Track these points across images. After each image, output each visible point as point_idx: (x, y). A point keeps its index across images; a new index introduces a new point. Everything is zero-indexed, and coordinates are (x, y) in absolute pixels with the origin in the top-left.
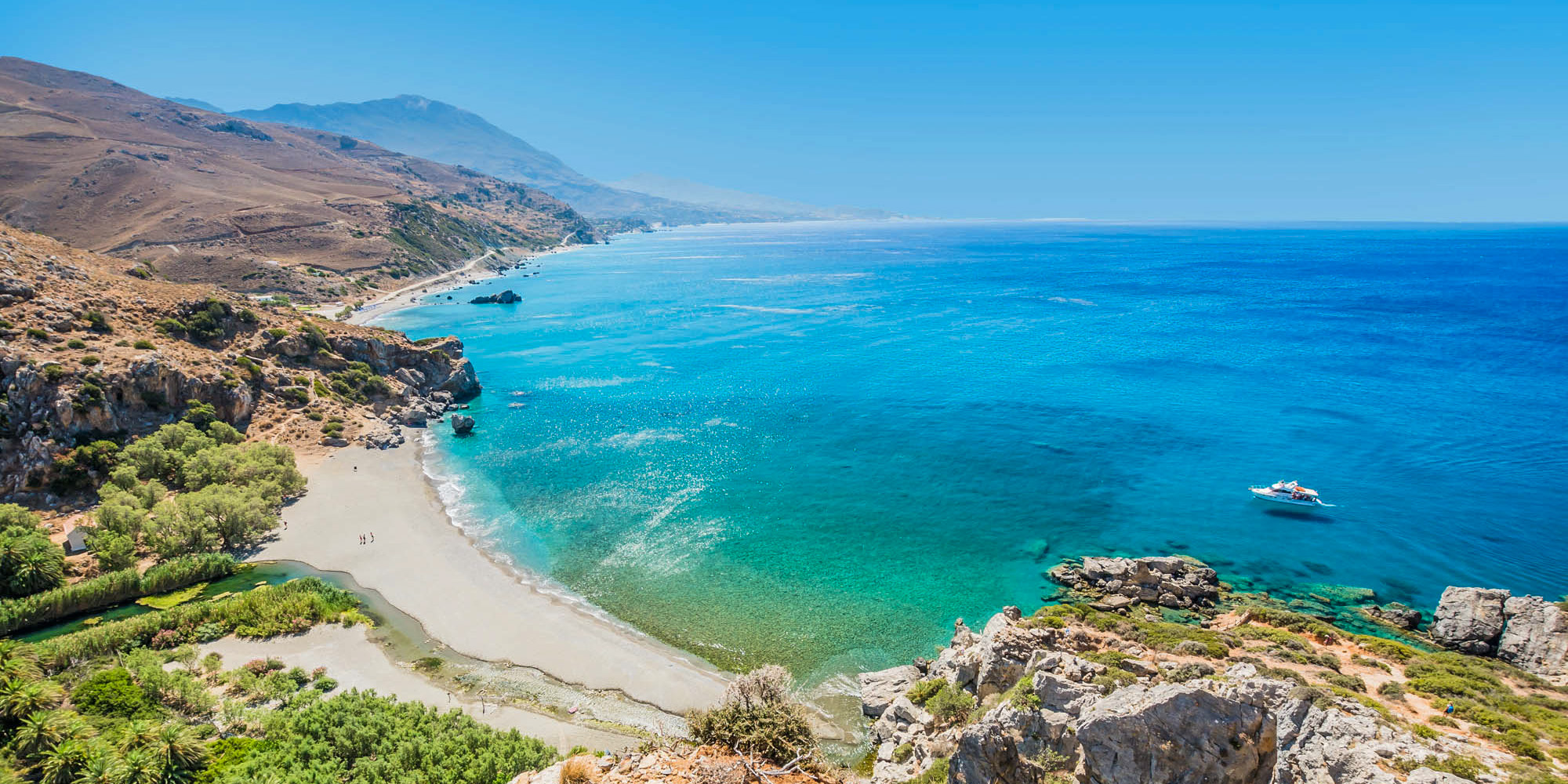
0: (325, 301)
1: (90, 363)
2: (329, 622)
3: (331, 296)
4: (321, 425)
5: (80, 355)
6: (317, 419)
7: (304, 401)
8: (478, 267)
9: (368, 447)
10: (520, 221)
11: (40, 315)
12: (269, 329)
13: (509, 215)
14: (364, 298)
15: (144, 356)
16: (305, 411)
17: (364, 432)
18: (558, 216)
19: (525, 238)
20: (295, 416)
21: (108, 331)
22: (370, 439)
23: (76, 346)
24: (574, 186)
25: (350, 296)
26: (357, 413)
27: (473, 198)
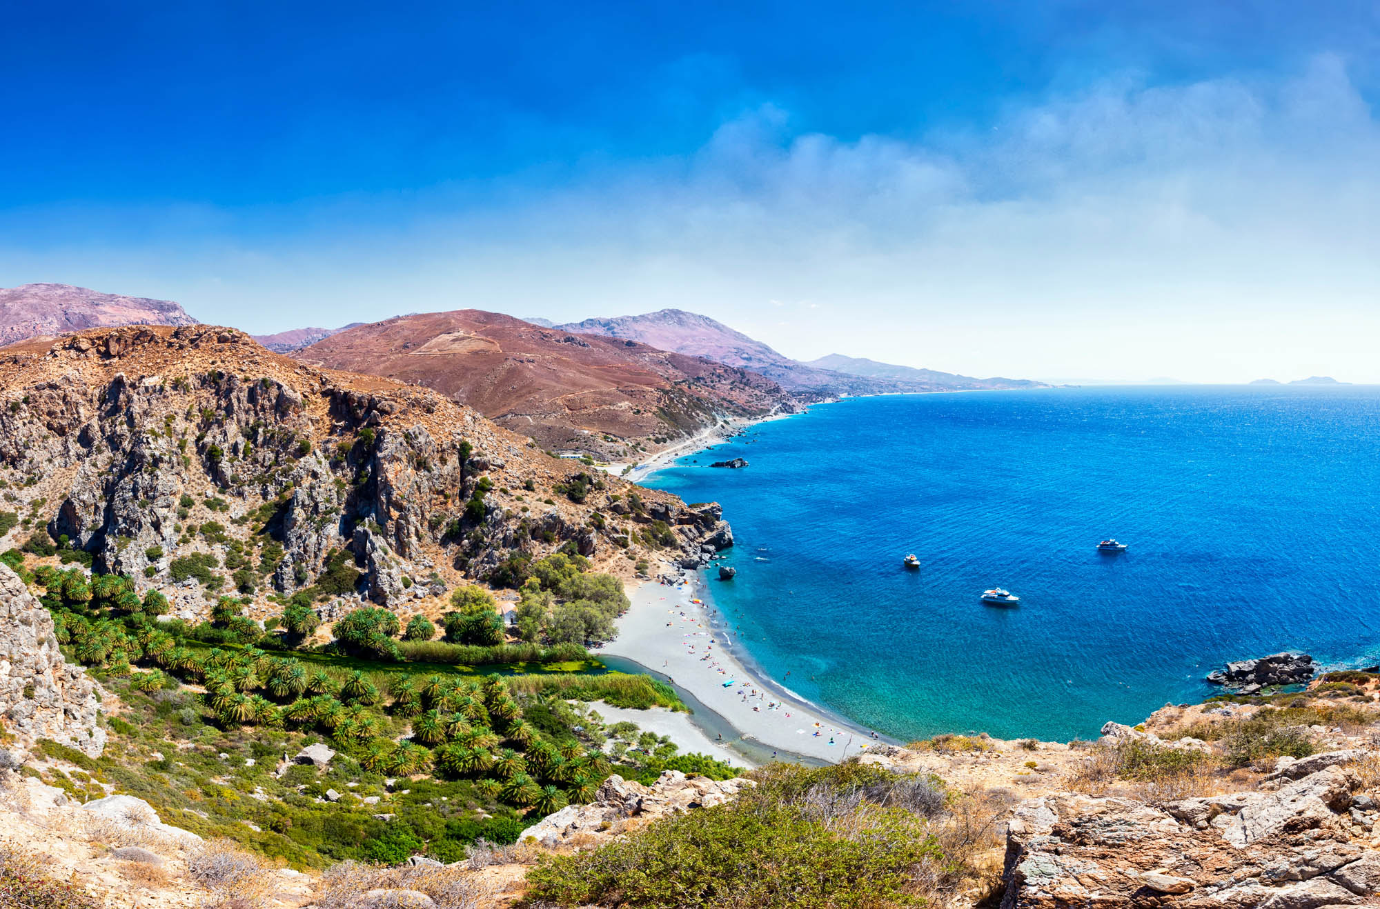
0: (613, 460)
1: (525, 510)
2: (661, 706)
3: (618, 456)
4: (634, 562)
5: (520, 504)
6: (633, 559)
7: (625, 546)
8: (713, 434)
9: (663, 583)
10: (741, 397)
11: (506, 479)
12: (610, 494)
13: (733, 393)
14: (637, 459)
15: (549, 509)
16: (626, 553)
17: (661, 572)
18: (769, 392)
19: (744, 410)
20: (620, 556)
21: (533, 490)
22: (664, 577)
23: (519, 499)
24: (778, 366)
25: (629, 457)
26: (655, 555)
27: (708, 380)
